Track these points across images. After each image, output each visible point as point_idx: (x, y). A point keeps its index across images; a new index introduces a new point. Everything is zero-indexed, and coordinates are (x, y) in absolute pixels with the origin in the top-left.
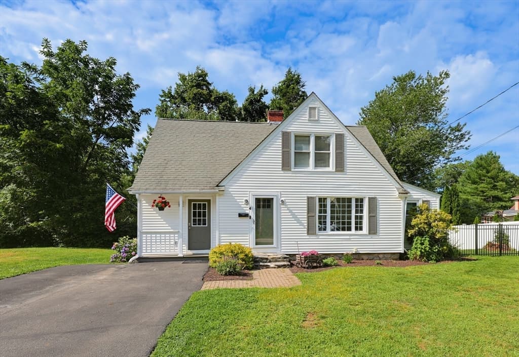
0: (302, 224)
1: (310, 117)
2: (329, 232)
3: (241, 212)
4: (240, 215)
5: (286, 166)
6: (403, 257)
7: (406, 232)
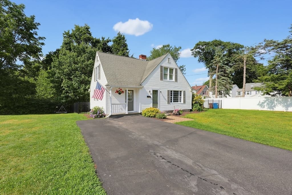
0: (166, 100)
1: (168, 61)
2: (173, 103)
3: (148, 95)
4: (148, 97)
5: (161, 79)
6: (191, 110)
7: (192, 102)
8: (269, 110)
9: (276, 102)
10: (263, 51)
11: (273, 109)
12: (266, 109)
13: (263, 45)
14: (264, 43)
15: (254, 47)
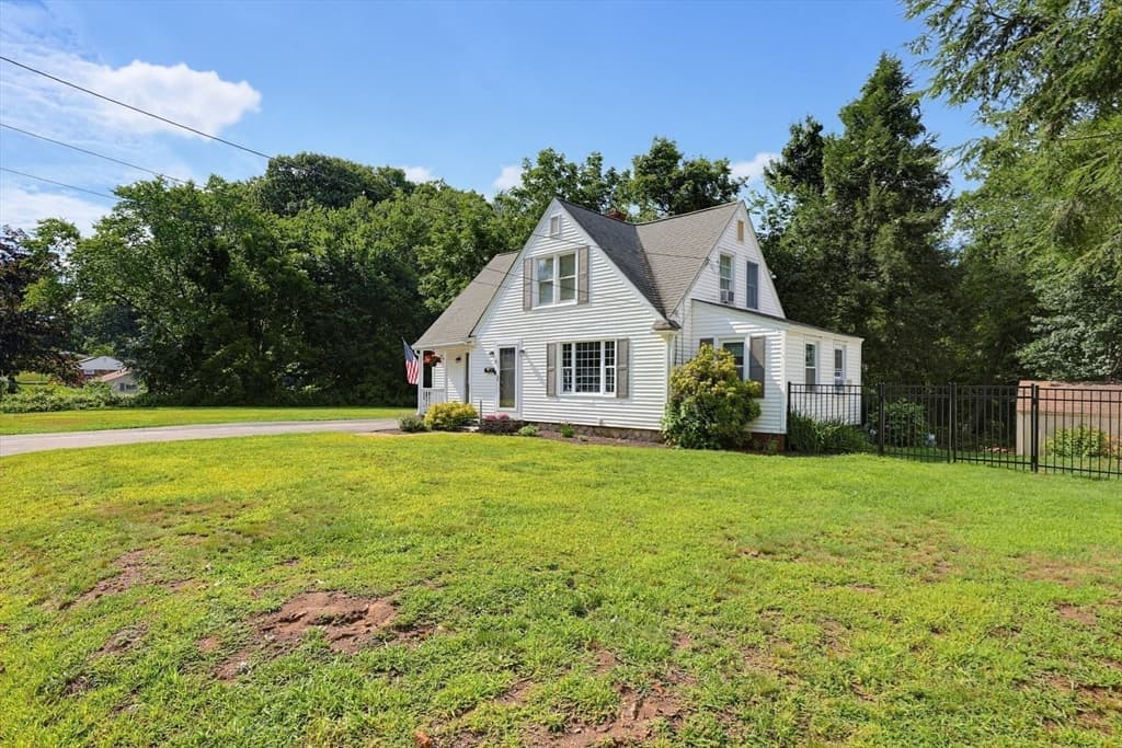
0: (542, 382)
1: (552, 232)
2: (574, 393)
3: (488, 366)
4: (486, 371)
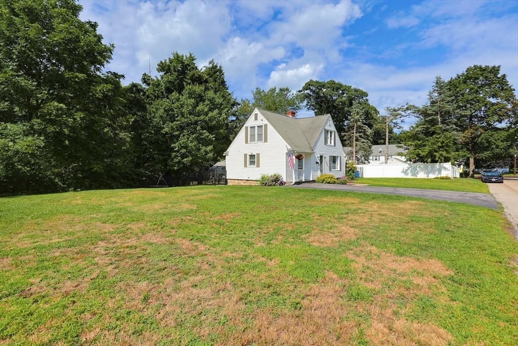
0: (328, 166)
3: (317, 161)
4: (317, 163)
5: (325, 143)
7: (346, 169)
8: (412, 177)
9: (418, 169)
10: (403, 113)
11: (416, 176)
12: (409, 176)
13: (405, 108)
14: (406, 106)
15: (397, 109)
